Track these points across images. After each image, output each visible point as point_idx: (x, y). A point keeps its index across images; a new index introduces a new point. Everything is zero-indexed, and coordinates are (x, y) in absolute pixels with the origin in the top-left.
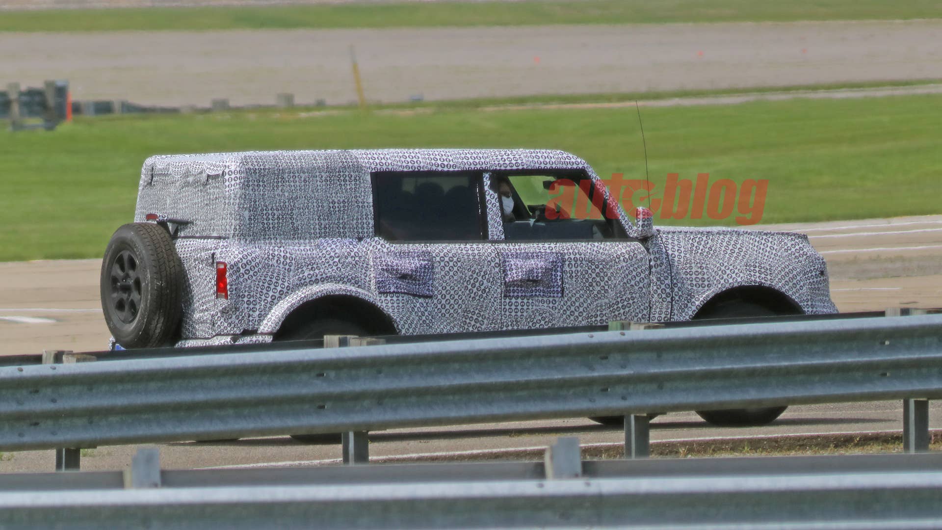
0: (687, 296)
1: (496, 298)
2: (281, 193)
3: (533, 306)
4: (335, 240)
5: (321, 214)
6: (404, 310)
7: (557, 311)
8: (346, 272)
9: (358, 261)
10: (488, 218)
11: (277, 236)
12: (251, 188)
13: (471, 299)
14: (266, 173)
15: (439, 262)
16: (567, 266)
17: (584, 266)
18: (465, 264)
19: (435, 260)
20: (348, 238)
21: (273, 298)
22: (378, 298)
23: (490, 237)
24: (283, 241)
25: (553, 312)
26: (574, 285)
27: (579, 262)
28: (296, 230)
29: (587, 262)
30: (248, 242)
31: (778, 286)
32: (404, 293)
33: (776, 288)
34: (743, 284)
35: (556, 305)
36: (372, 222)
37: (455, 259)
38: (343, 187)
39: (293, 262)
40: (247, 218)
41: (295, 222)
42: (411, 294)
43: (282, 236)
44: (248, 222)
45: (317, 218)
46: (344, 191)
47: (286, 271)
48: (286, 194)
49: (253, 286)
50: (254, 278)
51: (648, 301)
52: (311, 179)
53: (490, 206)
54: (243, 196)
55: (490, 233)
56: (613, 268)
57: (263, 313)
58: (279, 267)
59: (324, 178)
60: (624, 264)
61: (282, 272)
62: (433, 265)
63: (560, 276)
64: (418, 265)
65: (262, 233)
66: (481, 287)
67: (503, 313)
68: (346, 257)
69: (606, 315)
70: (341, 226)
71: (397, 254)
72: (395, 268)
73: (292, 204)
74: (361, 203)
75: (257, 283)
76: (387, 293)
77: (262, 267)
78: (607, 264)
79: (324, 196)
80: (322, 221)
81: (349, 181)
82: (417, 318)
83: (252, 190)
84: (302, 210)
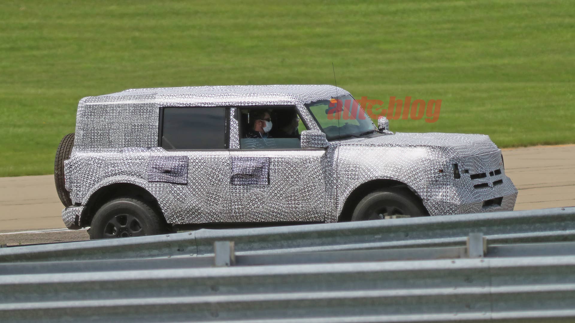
0: (345, 185)
1: (227, 185)
2: (104, 120)
3: (250, 190)
4: (133, 148)
5: (127, 133)
6: (164, 192)
7: (266, 193)
8: (135, 169)
9: (143, 162)
10: (230, 135)
11: (99, 146)
12: (86, 116)
13: (211, 186)
14: (96, 108)
15: (192, 162)
16: (272, 165)
17: (283, 166)
18: (208, 164)
19: (190, 161)
20: (142, 148)
21: (89, 184)
22: (147, 185)
23: (230, 147)
24: (102, 149)
25: (263, 194)
26: (277, 177)
27: (280, 163)
28: (110, 142)
29: (286, 164)
30: (81, 150)
31: (402, 180)
32: (165, 182)
34: (379, 178)
35: (265, 190)
36: (157, 138)
37: (202, 161)
38: (142, 116)
39: (103, 162)
40: (82, 135)
41: (110, 138)
42: (171, 183)
43: (102, 146)
44: (82, 137)
45: (124, 135)
46: (142, 119)
47: (98, 168)
48: (107, 120)
49: (79, 176)
50: (80, 172)
51: (324, 188)
52: (123, 111)
53: (232, 128)
54: (81, 122)
55: (230, 145)
56: (302, 167)
57: (84, 193)
58: (94, 165)
59: (131, 111)
60: (309, 165)
61: (96, 169)
62: (188, 165)
63: (267, 172)
64: (177, 165)
65: (90, 144)
66: (218, 178)
67: (231, 194)
68: (136, 160)
69: (297, 196)
70: (138, 140)
71: (167, 158)
72: (161, 166)
73: (110, 127)
74: (152, 126)
75: (81, 175)
76: (153, 182)
77: (85, 165)
78: (298, 164)
79: (129, 122)
80: (127, 137)
81: (146, 113)
82: (173, 197)
83: (87, 118)
84: (115, 130)
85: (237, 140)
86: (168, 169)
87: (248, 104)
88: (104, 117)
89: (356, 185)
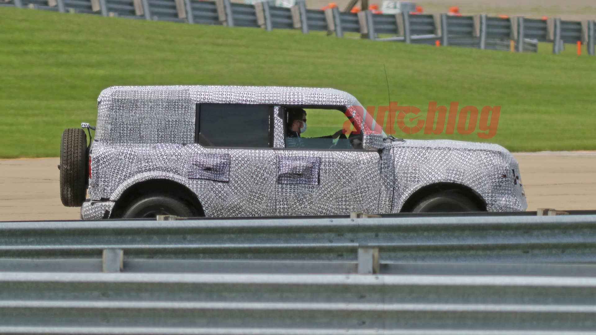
0: (403, 187)
1: (272, 184)
2: (134, 115)
3: (298, 190)
4: (167, 144)
5: (160, 128)
6: (205, 189)
7: (314, 193)
8: (171, 165)
9: (180, 158)
10: (275, 134)
11: (129, 141)
12: (114, 111)
13: (255, 184)
14: (125, 102)
15: (235, 161)
16: (323, 165)
17: (335, 166)
18: (252, 162)
19: (232, 159)
20: (176, 144)
21: (120, 179)
22: (187, 182)
23: (274, 146)
24: (132, 144)
25: (312, 194)
26: (327, 178)
27: (331, 164)
28: (141, 137)
29: (337, 164)
30: (108, 144)
31: (466, 183)
32: (206, 179)
33: (465, 185)
34: (442, 181)
35: (314, 190)
36: (193, 134)
37: (246, 159)
38: (176, 112)
39: (135, 157)
40: (110, 129)
41: (142, 133)
42: (212, 180)
43: (132, 141)
44: (110, 132)
45: (156, 130)
46: (177, 114)
47: (130, 163)
48: (137, 115)
49: (107, 171)
50: (109, 166)
51: (378, 190)
52: (155, 106)
53: (276, 127)
54: (108, 116)
55: (275, 143)
56: (355, 168)
57: (113, 188)
58: (126, 160)
59: (164, 106)
60: (363, 166)
61: (127, 164)
62: (230, 163)
63: (317, 172)
64: (219, 162)
65: (119, 139)
66: (263, 177)
67: (277, 193)
68: (172, 156)
69: (349, 197)
70: (172, 136)
71: (207, 155)
72: (202, 163)
73: (141, 122)
74: (188, 122)
75: (110, 170)
76: (194, 179)
77: (114, 160)
78: (351, 165)
79: (163, 117)
80: (160, 133)
81: (181, 109)
82: (215, 195)
83: (115, 112)
84: (147, 126)
85: (282, 139)
86: (209, 166)
87: (294, 103)
88: (134, 112)
89: (417, 188)
